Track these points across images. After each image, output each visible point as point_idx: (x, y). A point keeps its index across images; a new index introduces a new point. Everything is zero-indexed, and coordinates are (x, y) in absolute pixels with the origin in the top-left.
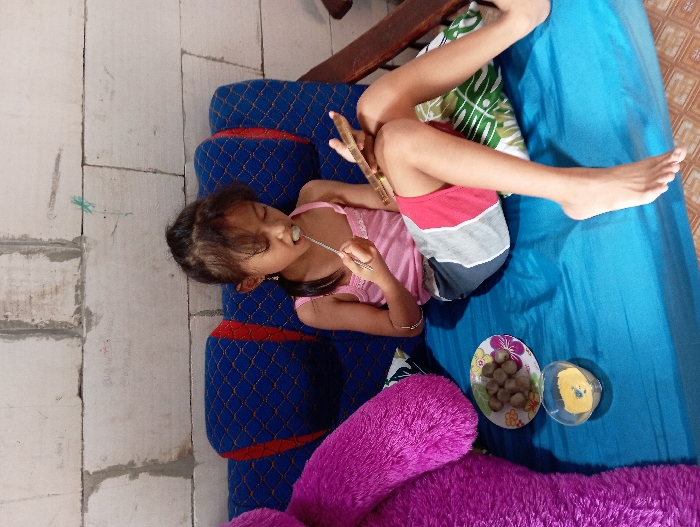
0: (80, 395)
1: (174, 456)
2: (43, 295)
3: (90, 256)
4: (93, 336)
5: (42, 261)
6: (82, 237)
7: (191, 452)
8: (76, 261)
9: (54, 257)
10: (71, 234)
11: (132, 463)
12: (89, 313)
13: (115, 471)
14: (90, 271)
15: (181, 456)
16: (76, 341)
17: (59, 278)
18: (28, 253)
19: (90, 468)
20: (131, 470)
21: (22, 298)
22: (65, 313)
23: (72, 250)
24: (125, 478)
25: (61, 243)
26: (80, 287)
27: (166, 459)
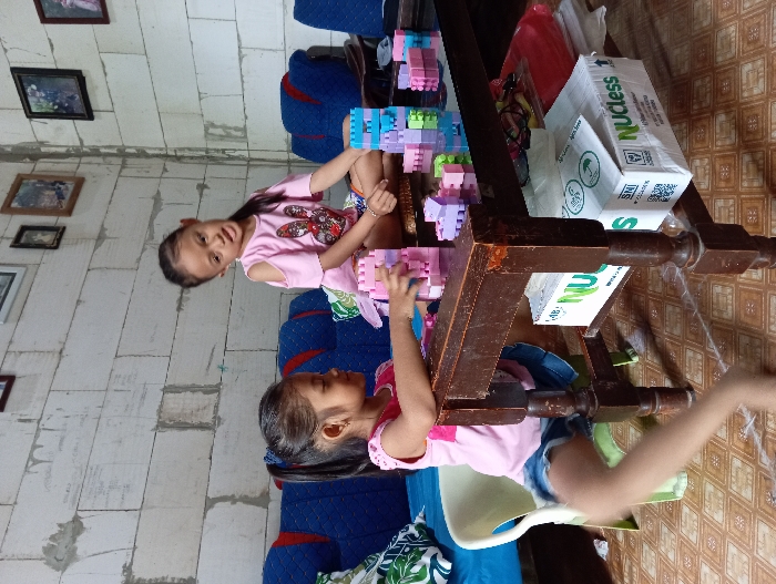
0: (211, 458)
1: (258, 494)
2: (198, 410)
3: (223, 392)
4: (219, 430)
5: (200, 395)
6: (220, 384)
7: (268, 493)
8: (216, 394)
9: (206, 392)
10: (214, 382)
11: (233, 496)
12: (219, 418)
13: (223, 499)
14: (222, 399)
15: (262, 495)
16: (211, 432)
17: (207, 402)
18: (193, 392)
19: (211, 496)
20: (232, 499)
21: (189, 412)
22: (208, 418)
23: (215, 389)
24: (228, 503)
25: (210, 386)
26: (216, 407)
27: (253, 496)
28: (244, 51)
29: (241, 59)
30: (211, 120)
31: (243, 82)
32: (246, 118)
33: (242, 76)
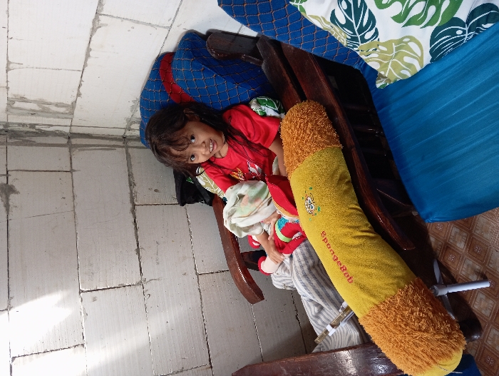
28: (103, 19)
29: (94, 30)
30: (21, 93)
31: (88, 56)
32: (79, 95)
33: (89, 50)
